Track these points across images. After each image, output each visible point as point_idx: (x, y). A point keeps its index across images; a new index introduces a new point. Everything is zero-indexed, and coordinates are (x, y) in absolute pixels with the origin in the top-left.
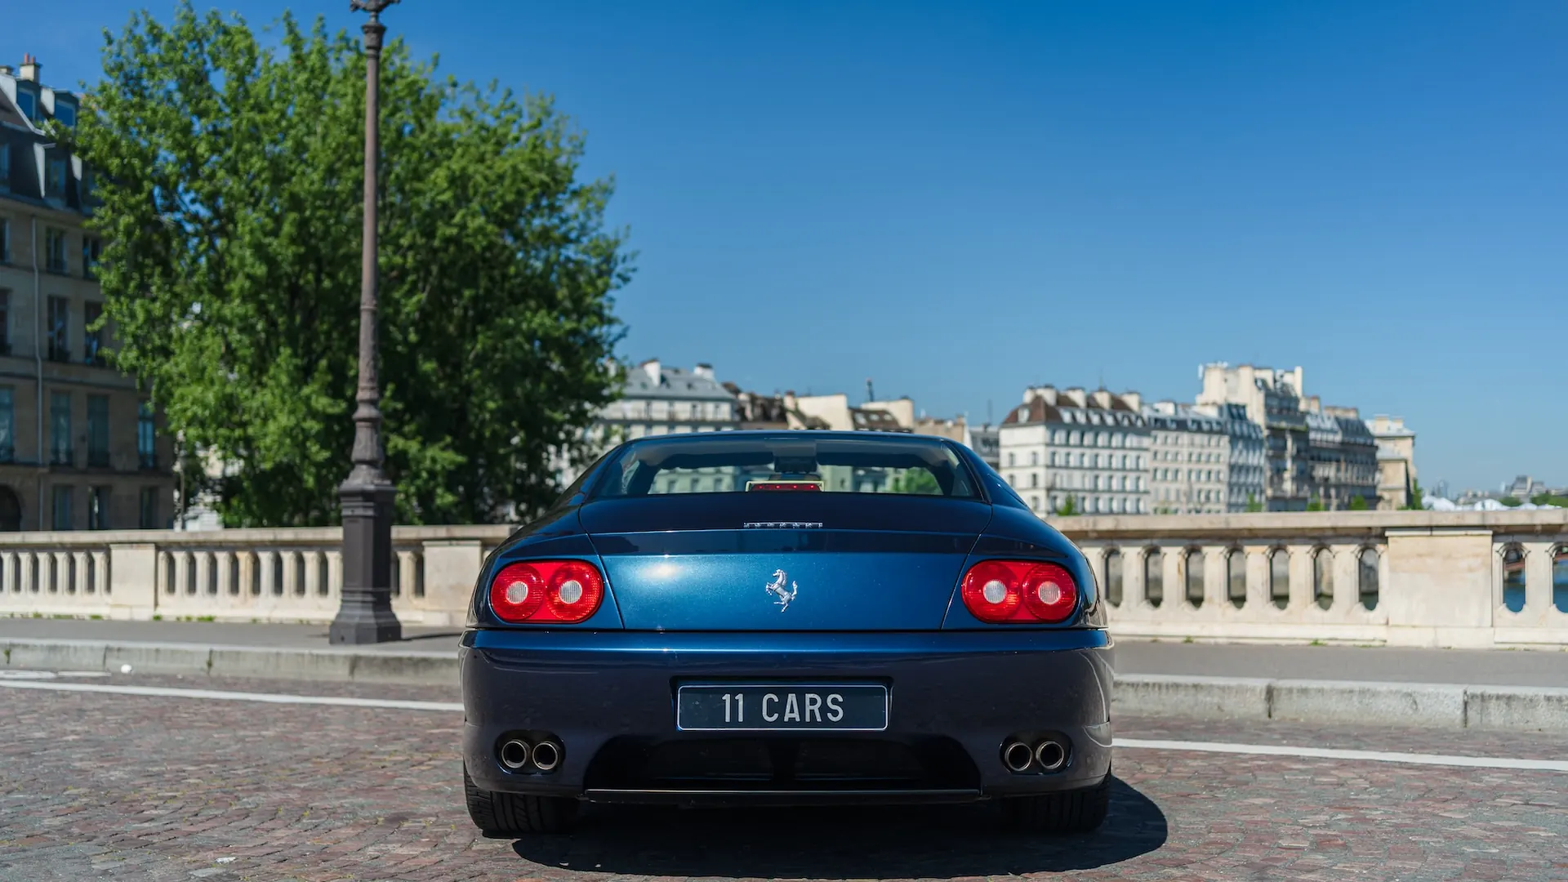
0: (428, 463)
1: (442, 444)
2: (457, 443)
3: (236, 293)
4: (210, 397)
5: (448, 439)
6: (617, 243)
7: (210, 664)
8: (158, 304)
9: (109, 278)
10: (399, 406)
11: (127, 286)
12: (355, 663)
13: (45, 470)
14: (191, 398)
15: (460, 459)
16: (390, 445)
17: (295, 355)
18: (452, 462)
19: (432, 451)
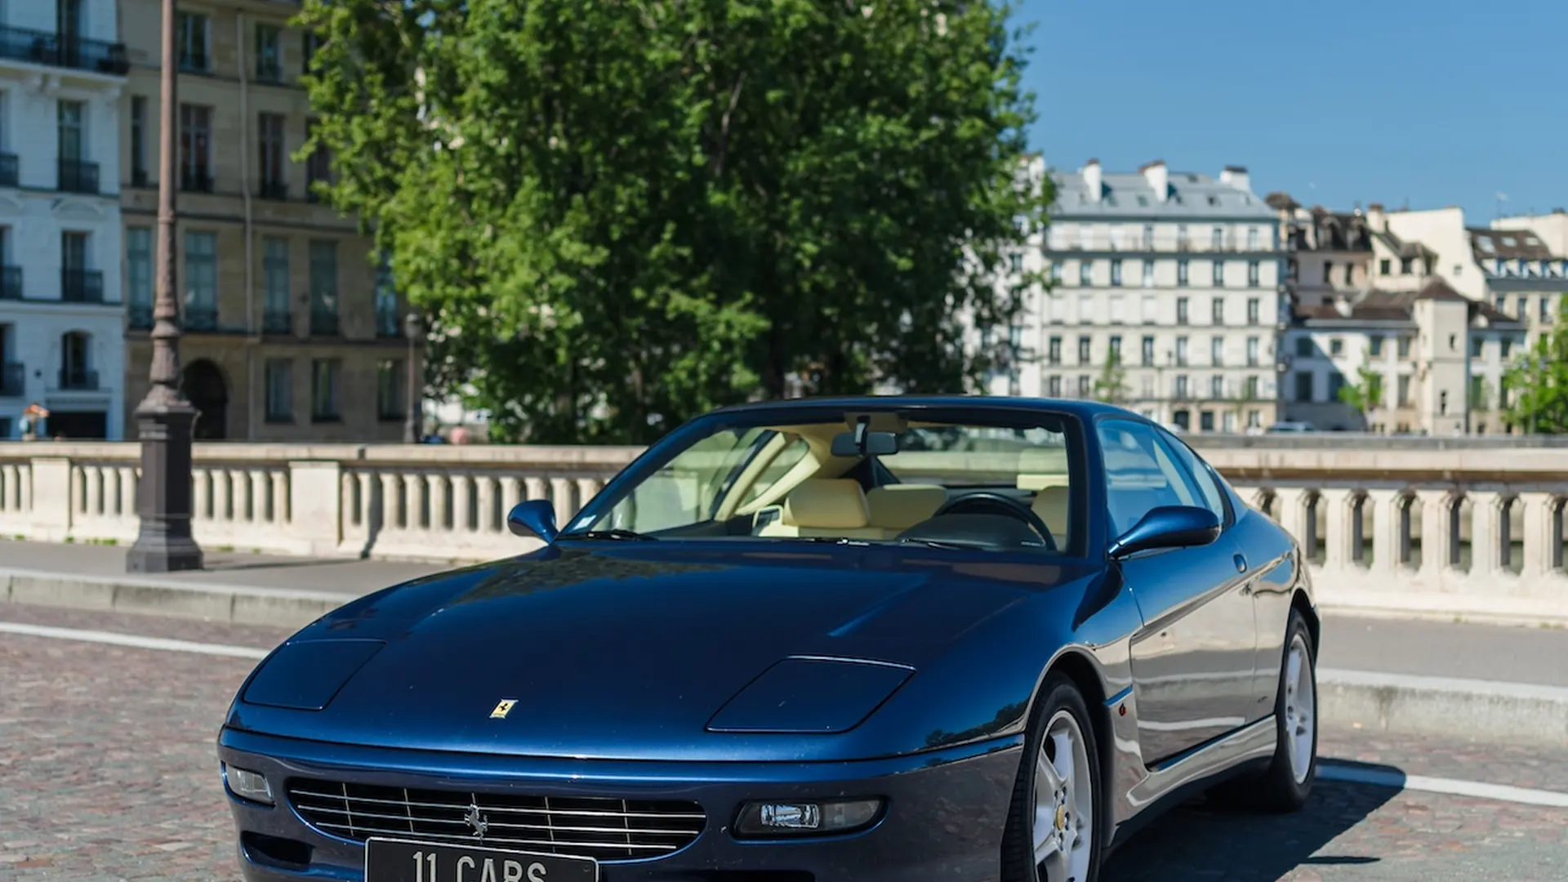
0: (721, 329)
1: (740, 304)
2: (762, 301)
3: (469, 105)
4: (435, 245)
5: (749, 297)
6: (1006, 13)
7: (10, 590)
8: (380, 123)
9: (321, 91)
10: (685, 251)
11: (342, 101)
12: (117, 591)
13: (255, 340)
14: (412, 248)
15: (763, 324)
16: (671, 306)
17: (544, 186)
18: (753, 329)
19: (729, 313)
